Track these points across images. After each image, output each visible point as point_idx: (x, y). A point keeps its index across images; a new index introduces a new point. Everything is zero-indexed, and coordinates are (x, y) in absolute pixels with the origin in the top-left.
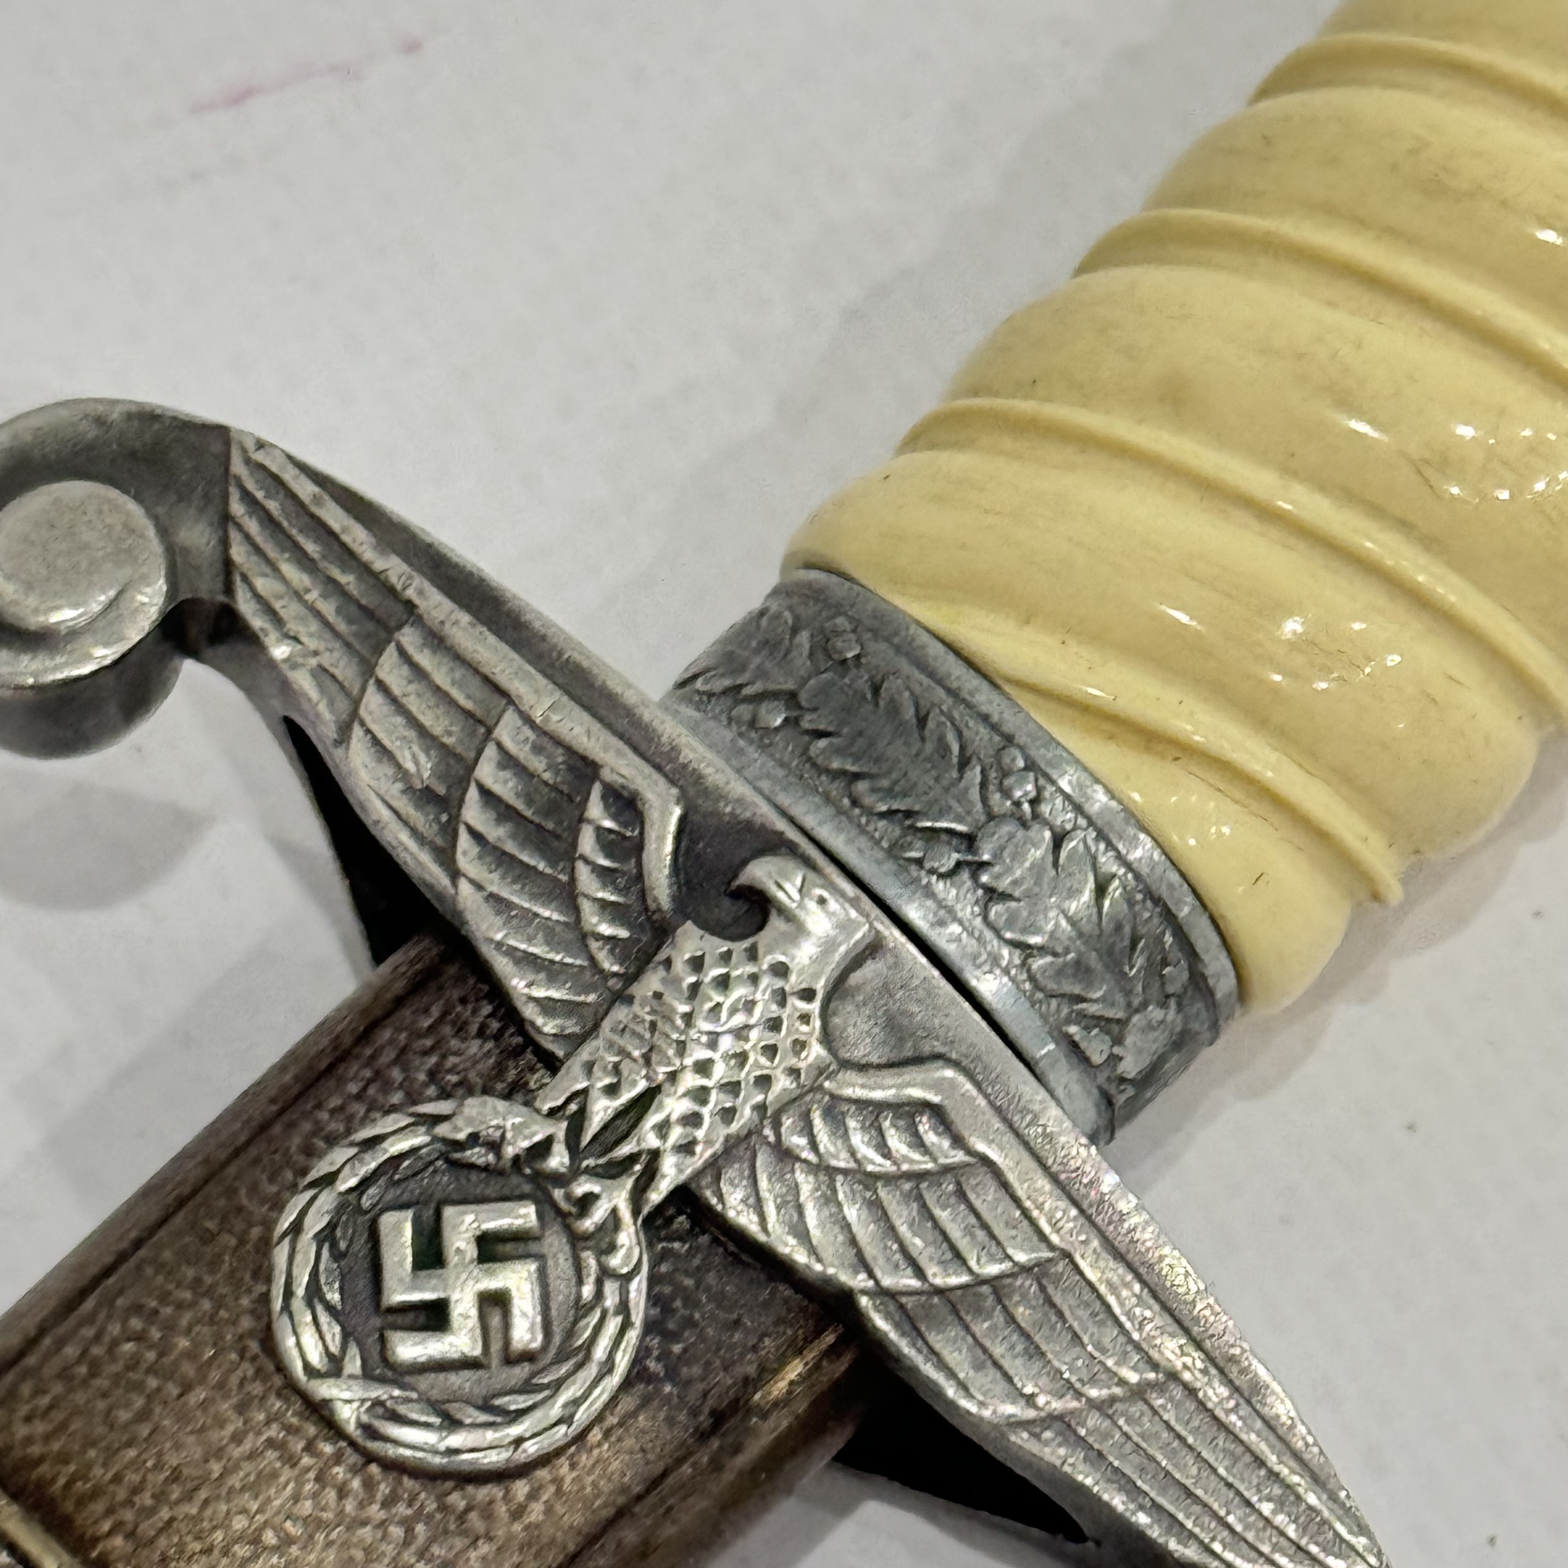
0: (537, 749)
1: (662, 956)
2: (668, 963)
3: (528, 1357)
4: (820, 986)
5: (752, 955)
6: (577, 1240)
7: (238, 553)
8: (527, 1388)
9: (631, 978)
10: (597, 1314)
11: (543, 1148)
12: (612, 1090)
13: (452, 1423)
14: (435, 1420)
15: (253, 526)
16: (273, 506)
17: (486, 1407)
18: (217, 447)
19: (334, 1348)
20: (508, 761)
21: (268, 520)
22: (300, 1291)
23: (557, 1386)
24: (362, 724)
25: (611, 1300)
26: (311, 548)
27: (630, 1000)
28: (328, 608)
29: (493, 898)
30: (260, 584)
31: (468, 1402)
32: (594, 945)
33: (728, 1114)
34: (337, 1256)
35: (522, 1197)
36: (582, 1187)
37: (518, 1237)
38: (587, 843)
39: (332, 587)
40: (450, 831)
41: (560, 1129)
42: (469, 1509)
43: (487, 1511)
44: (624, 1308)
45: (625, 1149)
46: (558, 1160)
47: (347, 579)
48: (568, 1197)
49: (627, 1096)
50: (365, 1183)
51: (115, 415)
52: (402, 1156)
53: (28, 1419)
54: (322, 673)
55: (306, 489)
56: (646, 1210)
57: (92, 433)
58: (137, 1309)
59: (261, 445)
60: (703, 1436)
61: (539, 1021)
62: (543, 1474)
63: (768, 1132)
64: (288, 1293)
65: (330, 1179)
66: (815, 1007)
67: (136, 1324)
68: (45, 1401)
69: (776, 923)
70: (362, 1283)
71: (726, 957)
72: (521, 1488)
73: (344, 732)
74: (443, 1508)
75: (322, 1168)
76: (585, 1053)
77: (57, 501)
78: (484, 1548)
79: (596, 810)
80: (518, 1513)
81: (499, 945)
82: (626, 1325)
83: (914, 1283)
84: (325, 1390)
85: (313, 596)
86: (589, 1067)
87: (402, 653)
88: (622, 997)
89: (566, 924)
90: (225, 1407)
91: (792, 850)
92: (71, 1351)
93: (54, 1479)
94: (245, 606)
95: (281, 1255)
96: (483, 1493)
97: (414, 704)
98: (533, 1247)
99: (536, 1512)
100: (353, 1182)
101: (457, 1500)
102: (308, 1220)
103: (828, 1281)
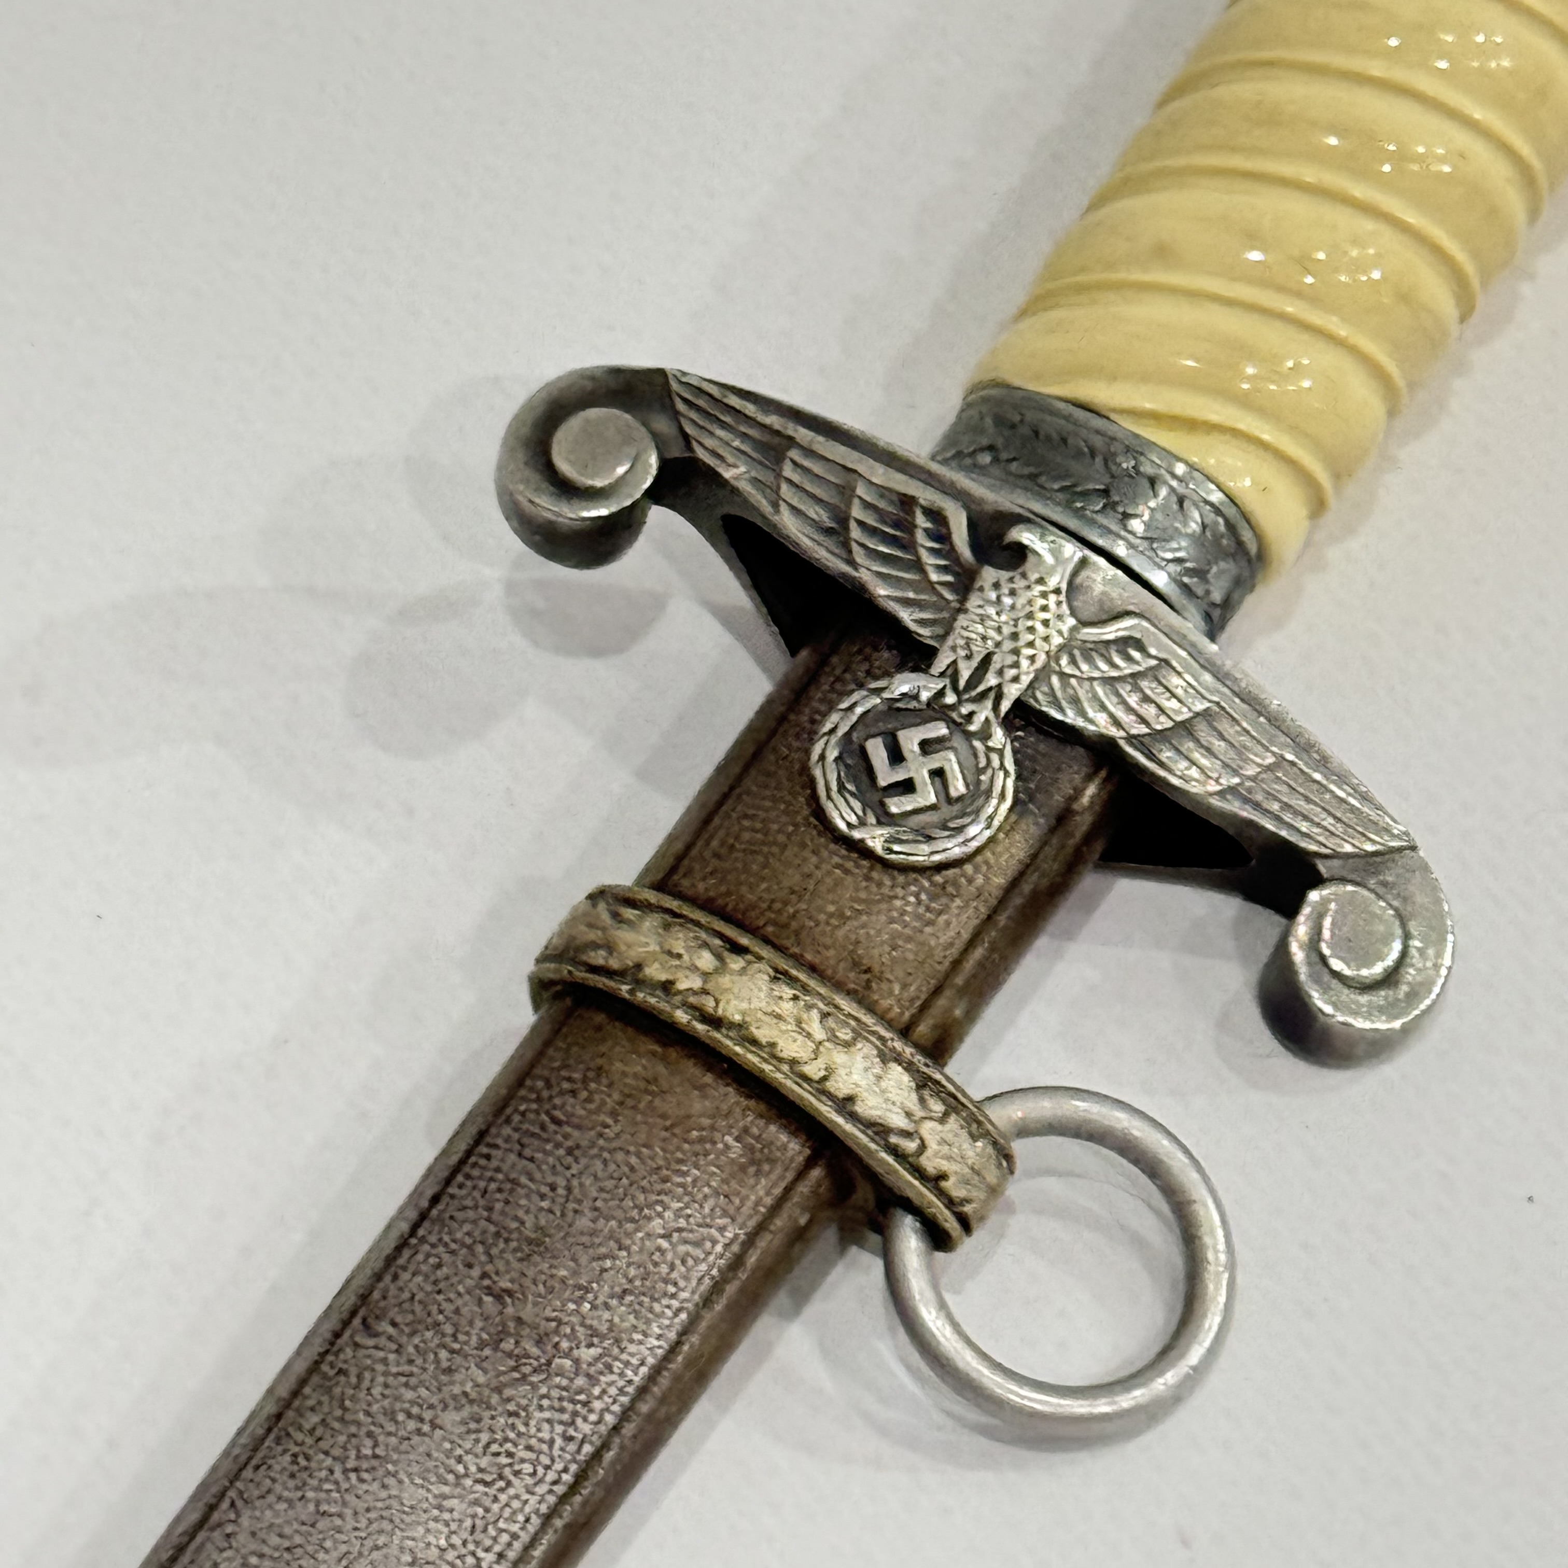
0: (882, 496)
1: (977, 585)
2: (981, 589)
3: (960, 799)
4: (1064, 586)
5: (1024, 576)
6: (969, 736)
7: (689, 429)
8: (963, 815)
9: (963, 600)
10: (989, 772)
11: (941, 693)
12: (969, 657)
13: (929, 838)
14: (920, 838)
15: (693, 415)
16: (701, 402)
17: (945, 828)
18: (661, 380)
19: (860, 813)
20: (867, 505)
21: (698, 409)
22: (834, 786)
23: (977, 812)
24: (784, 501)
25: (996, 762)
26: (728, 419)
27: (966, 611)
28: (744, 447)
29: (879, 574)
30: (709, 442)
31: (936, 827)
32: (938, 587)
33: (1032, 658)
34: (847, 766)
35: (936, 719)
36: (964, 710)
37: (940, 740)
38: (921, 537)
39: (744, 436)
40: (846, 544)
41: (947, 681)
42: (946, 882)
43: (955, 884)
44: (1002, 766)
45: (981, 688)
46: (950, 699)
47: (751, 432)
48: (962, 716)
49: (977, 659)
50: (853, 727)
51: (598, 374)
52: (869, 711)
53: (704, 879)
54: (755, 481)
55: (714, 391)
56: (1002, 714)
57: (589, 385)
58: (746, 816)
59: (684, 374)
60: (1052, 830)
61: (921, 631)
62: (979, 859)
63: (1053, 664)
64: (828, 789)
65: (832, 731)
66: (1063, 598)
67: (746, 823)
68: (708, 870)
69: (1031, 559)
70: (865, 778)
71: (1011, 580)
72: (968, 868)
73: (775, 506)
74: (933, 884)
75: (828, 726)
76: (950, 642)
77: (587, 421)
78: (958, 902)
79: (921, 521)
80: (970, 881)
81: (888, 597)
82: (1007, 774)
83: (1147, 730)
84: (857, 835)
85: (736, 443)
86: (954, 648)
87: (794, 463)
88: (962, 610)
89: (919, 581)
90: (807, 853)
91: (1028, 521)
92: (715, 843)
93: (727, 905)
94: (701, 453)
95: (817, 773)
96: (951, 872)
97: (809, 487)
98: (948, 744)
99: (980, 880)
100: (846, 729)
101: (938, 879)
102: (828, 753)
103: (1102, 736)
